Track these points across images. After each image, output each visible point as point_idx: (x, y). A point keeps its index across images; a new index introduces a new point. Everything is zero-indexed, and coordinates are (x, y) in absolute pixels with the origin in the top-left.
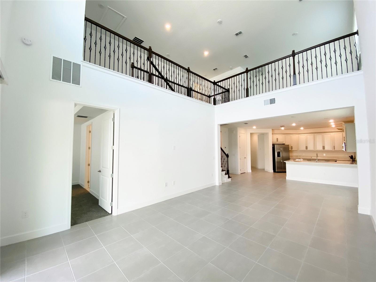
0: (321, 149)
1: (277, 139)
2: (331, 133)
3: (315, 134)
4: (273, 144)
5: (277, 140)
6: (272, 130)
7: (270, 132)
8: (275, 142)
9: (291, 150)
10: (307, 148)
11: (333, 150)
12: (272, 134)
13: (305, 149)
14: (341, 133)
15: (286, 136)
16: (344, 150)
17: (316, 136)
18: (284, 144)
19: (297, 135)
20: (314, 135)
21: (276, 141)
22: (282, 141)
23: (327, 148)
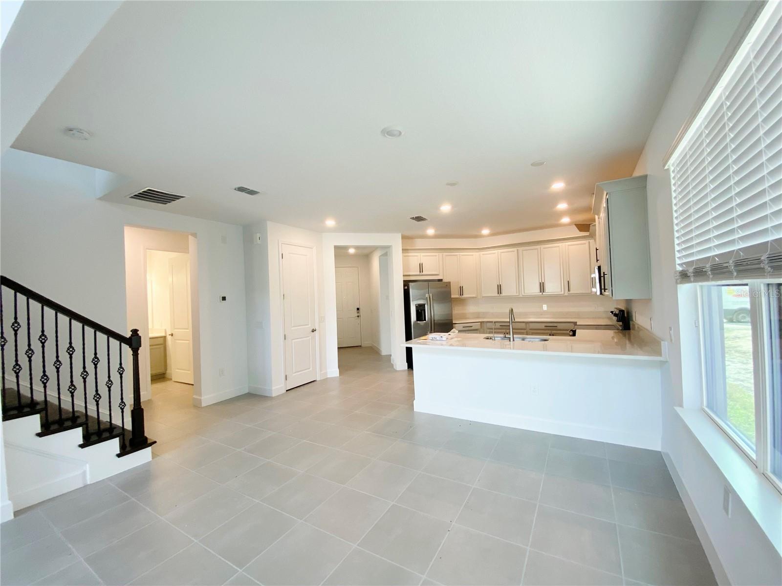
0: (536, 290)
1: (421, 266)
2: (560, 244)
3: (521, 249)
4: (404, 281)
5: (421, 270)
6: (404, 238)
7: (395, 242)
8: (414, 274)
9: (460, 297)
10: (499, 288)
11: (566, 293)
12: (403, 250)
13: (495, 293)
14: (586, 242)
15: (447, 256)
16: (598, 293)
17: (522, 253)
18: (440, 280)
19: (476, 254)
20: (518, 250)
21: (418, 273)
22: (434, 273)
23: (550, 289)
